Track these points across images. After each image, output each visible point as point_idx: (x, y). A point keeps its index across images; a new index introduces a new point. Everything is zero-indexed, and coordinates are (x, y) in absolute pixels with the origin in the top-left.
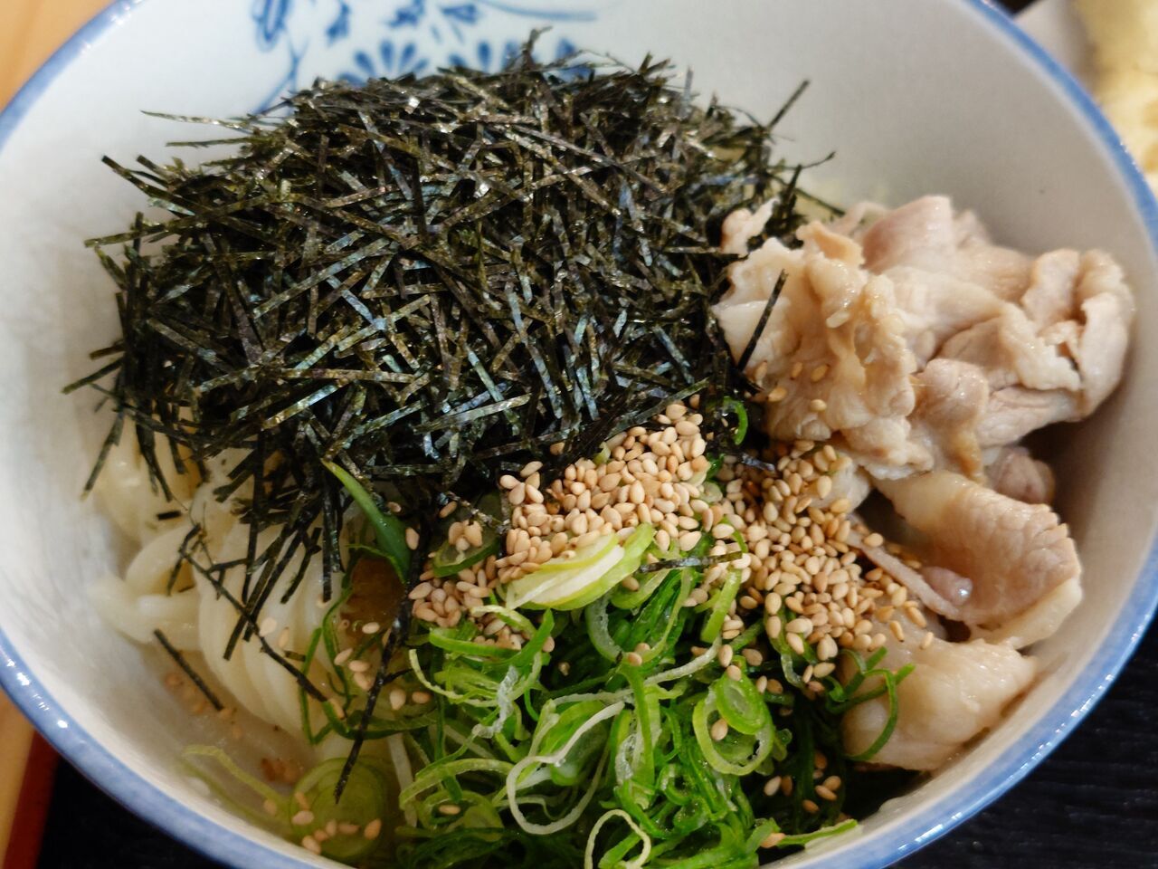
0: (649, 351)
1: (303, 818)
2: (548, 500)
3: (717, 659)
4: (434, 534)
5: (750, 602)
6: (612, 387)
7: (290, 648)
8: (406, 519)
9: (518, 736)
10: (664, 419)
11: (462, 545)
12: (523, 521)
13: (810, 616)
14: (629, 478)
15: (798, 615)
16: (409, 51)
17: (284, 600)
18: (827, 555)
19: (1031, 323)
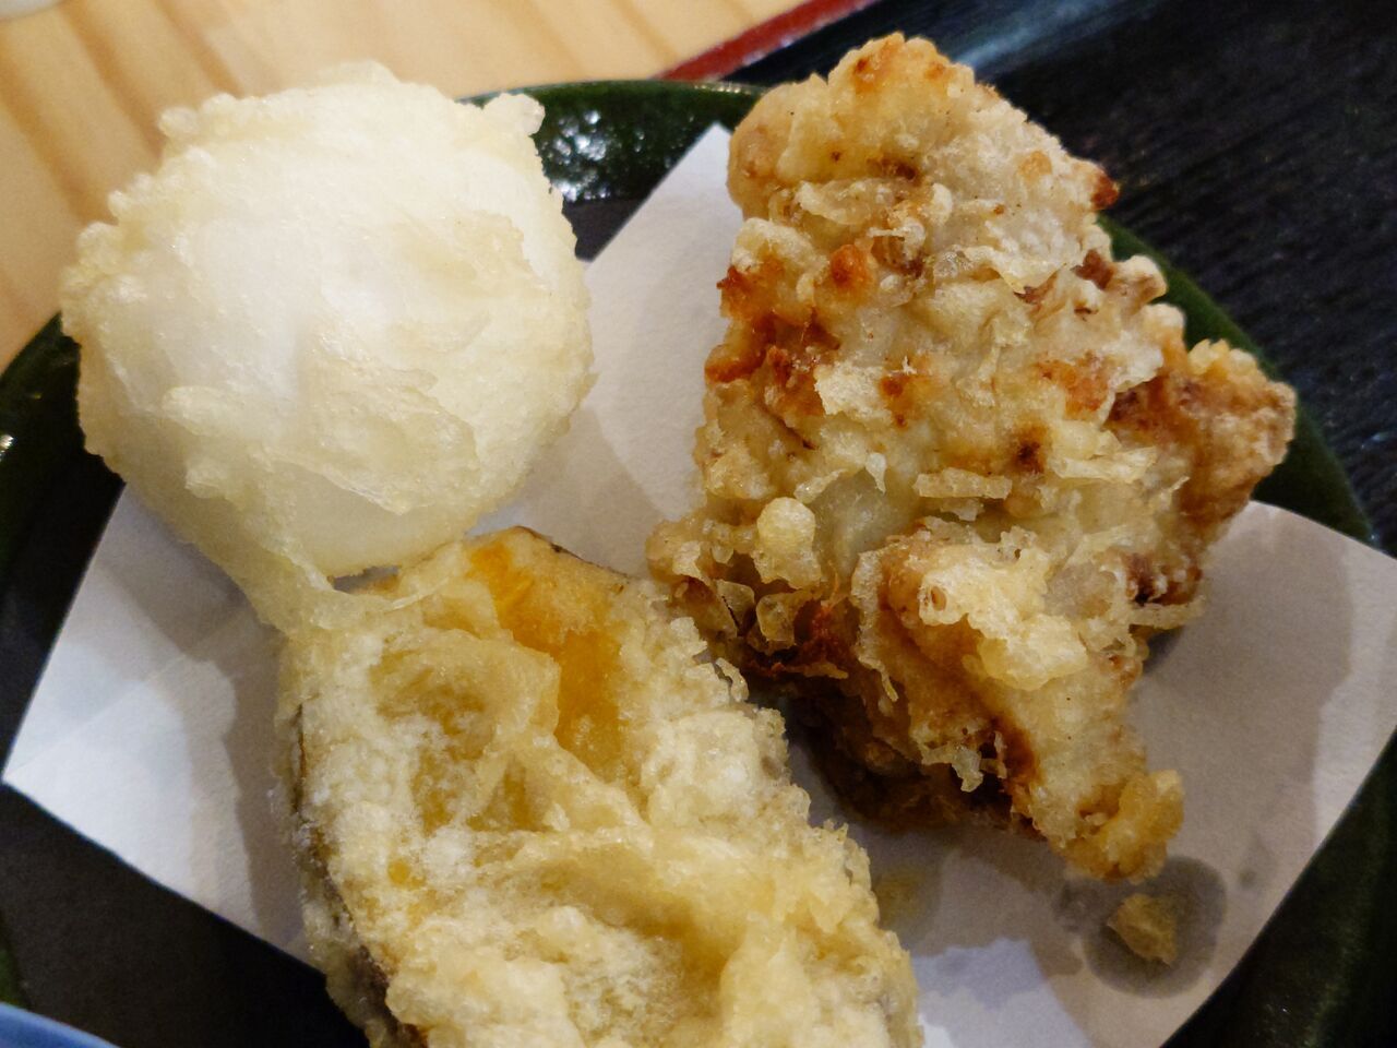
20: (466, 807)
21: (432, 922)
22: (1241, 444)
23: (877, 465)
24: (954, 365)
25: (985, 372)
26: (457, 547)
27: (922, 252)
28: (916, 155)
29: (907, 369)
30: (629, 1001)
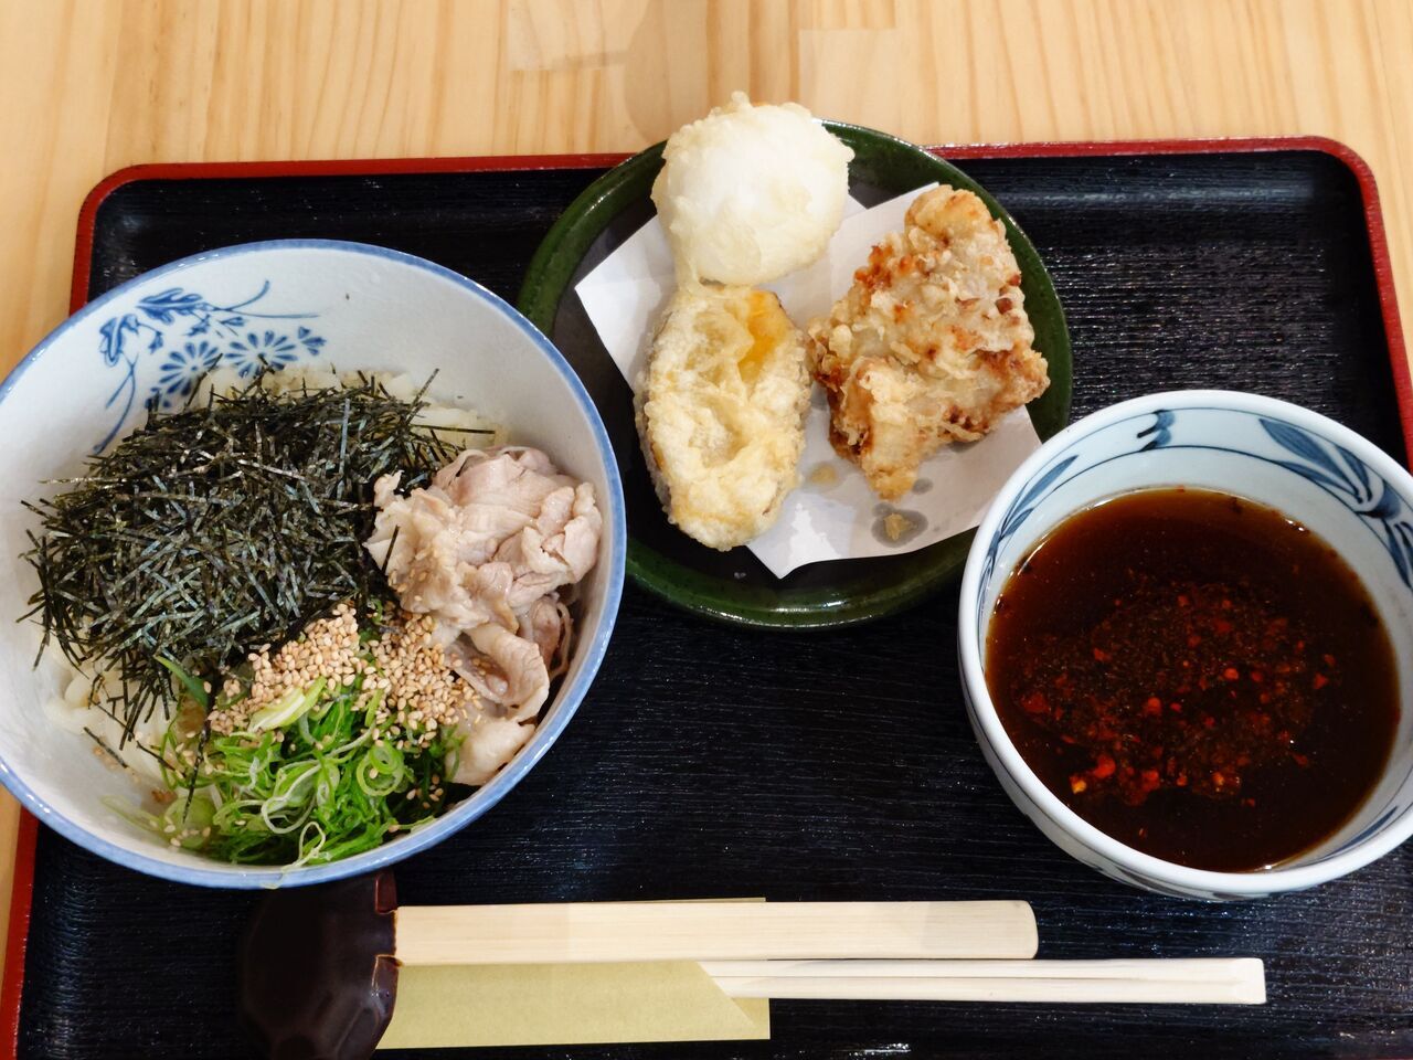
0: (328, 574)
1: (171, 829)
2: (274, 666)
3: (371, 736)
4: (218, 686)
5: (391, 702)
6: (306, 599)
7: (153, 744)
8: (203, 676)
9: (268, 786)
10: (335, 613)
11: (230, 694)
12: (260, 679)
13: (421, 709)
14: (315, 649)
15: (416, 709)
16: (204, 345)
17: (146, 721)
18: (434, 672)
19: (540, 537)
20: (701, 368)
21: (671, 394)
22: (1019, 389)
23: (881, 331)
24: (923, 312)
25: (932, 319)
26: (748, 289)
27: (933, 270)
28: (951, 238)
29: (905, 306)
30: (711, 444)
